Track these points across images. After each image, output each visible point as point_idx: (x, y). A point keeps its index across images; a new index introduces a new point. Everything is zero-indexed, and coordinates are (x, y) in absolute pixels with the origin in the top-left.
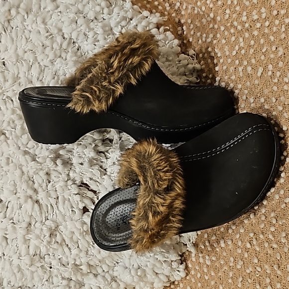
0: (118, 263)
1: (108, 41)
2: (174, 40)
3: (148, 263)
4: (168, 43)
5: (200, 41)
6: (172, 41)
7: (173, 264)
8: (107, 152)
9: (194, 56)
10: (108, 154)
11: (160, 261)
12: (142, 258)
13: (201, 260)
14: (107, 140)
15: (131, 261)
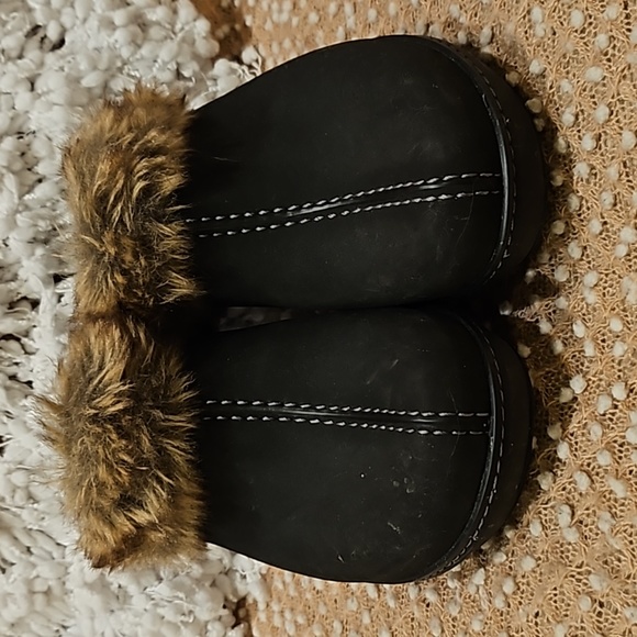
0: (65, 627)
1: (9, 27)
2: (195, 20)
3: (139, 630)
4: (182, 29)
5: (269, 22)
6: (192, 24)
7: (209, 627)
8: (27, 334)
9: (254, 64)
10: (31, 342)
11: (169, 622)
12: (123, 616)
13: (277, 621)
14: (25, 303)
15: (96, 621)
